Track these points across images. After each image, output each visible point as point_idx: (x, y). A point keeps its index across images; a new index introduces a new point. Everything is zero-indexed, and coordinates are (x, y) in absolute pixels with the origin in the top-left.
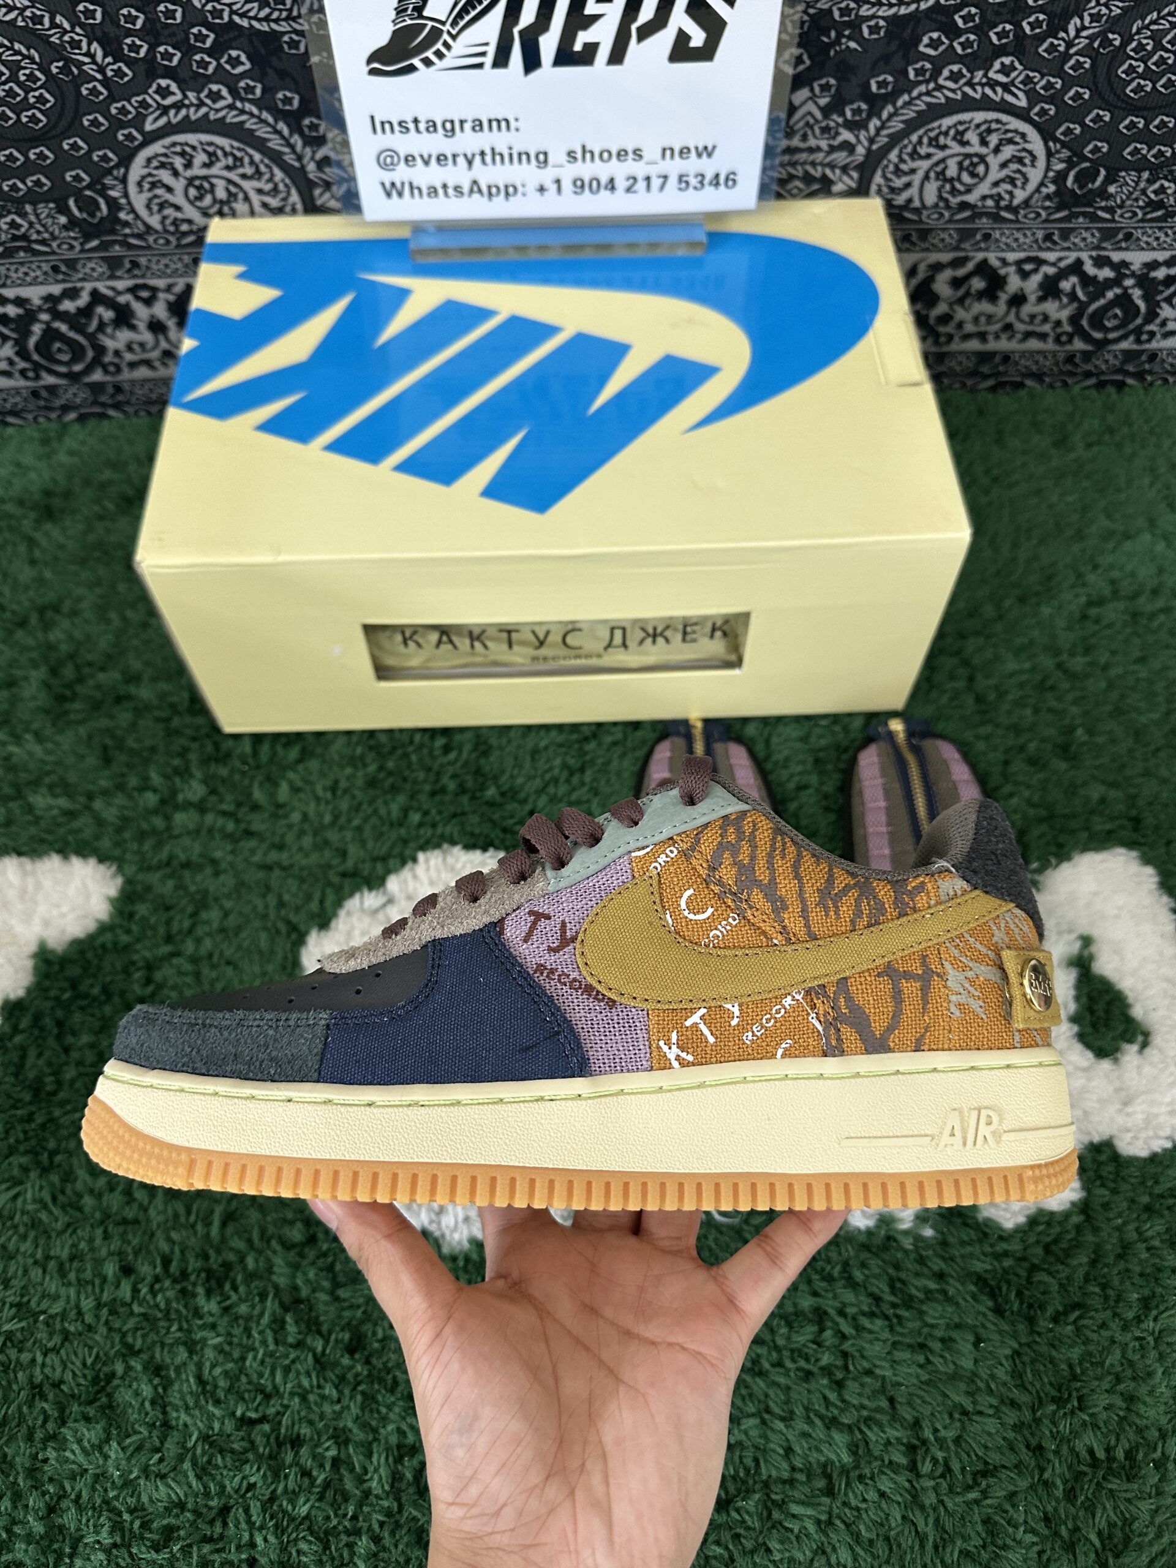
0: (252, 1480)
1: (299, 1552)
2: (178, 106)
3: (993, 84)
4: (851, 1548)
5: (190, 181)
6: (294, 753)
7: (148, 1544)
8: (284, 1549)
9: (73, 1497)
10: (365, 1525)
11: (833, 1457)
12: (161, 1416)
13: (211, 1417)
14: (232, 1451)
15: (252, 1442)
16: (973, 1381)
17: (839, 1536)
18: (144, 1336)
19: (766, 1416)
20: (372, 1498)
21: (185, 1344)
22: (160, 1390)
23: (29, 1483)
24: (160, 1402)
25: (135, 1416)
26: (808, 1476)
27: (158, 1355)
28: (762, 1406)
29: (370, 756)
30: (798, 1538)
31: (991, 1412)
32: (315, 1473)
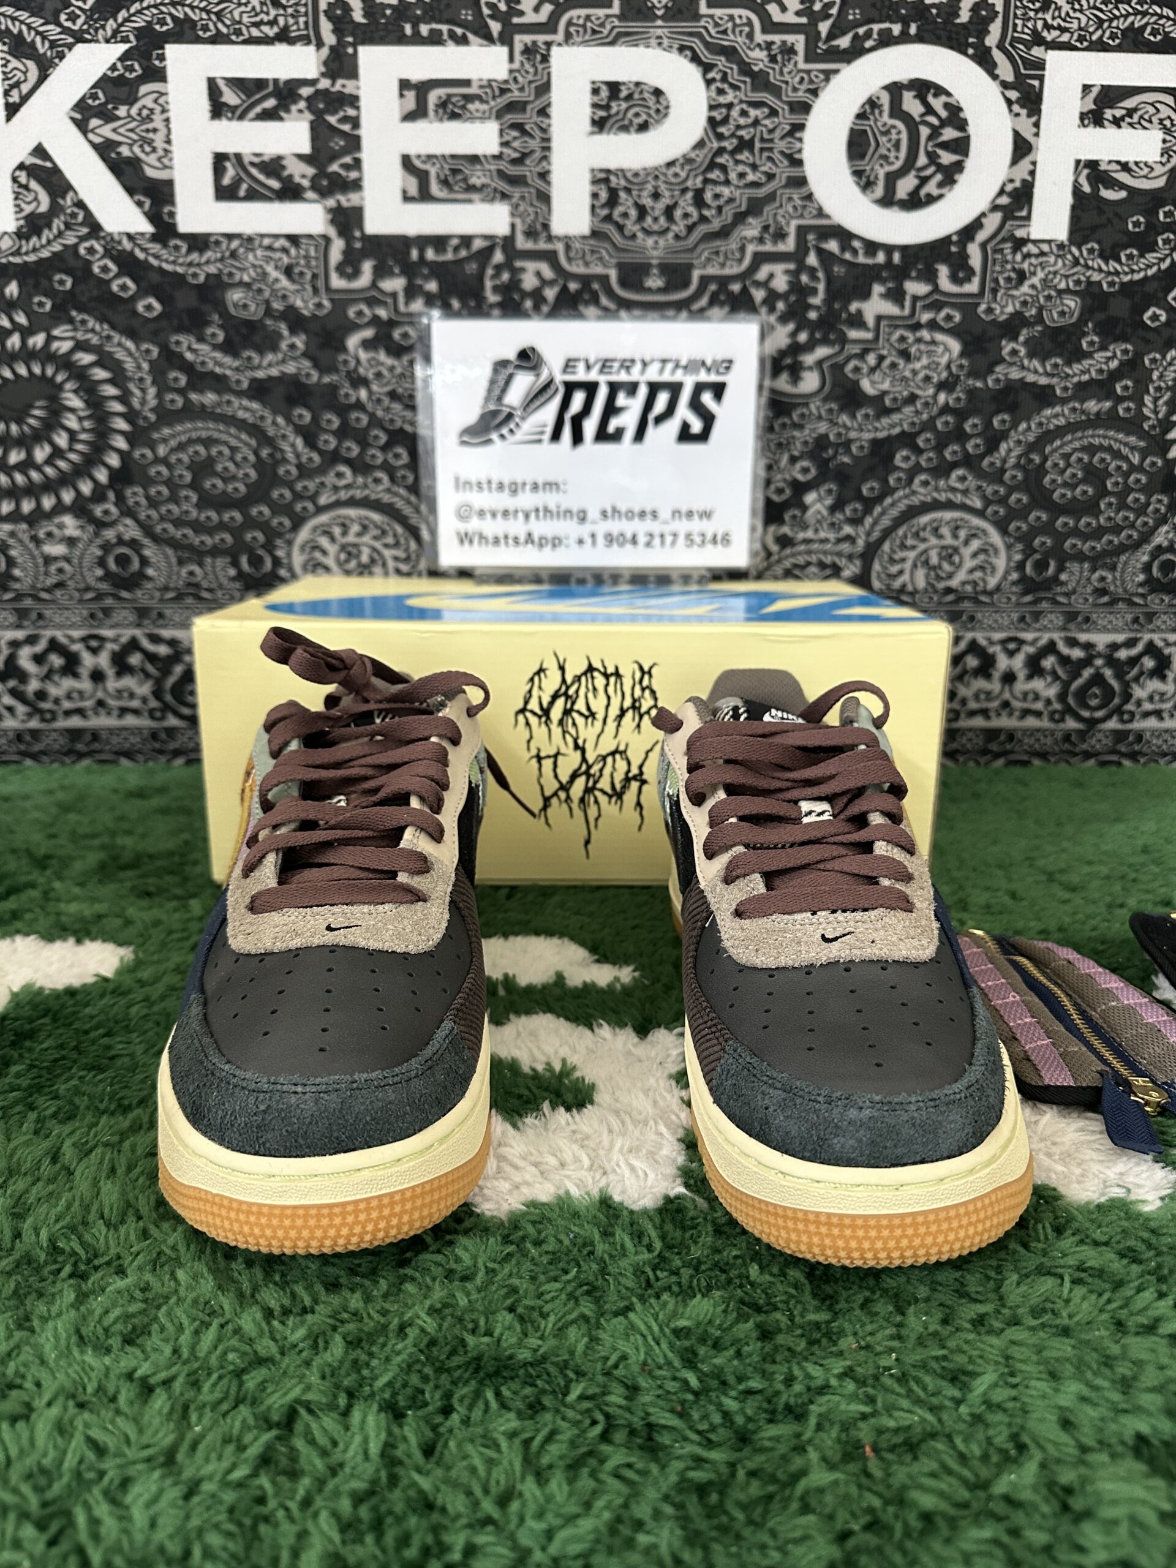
2: (348, 487)
3: (953, 490)
5: (343, 548)
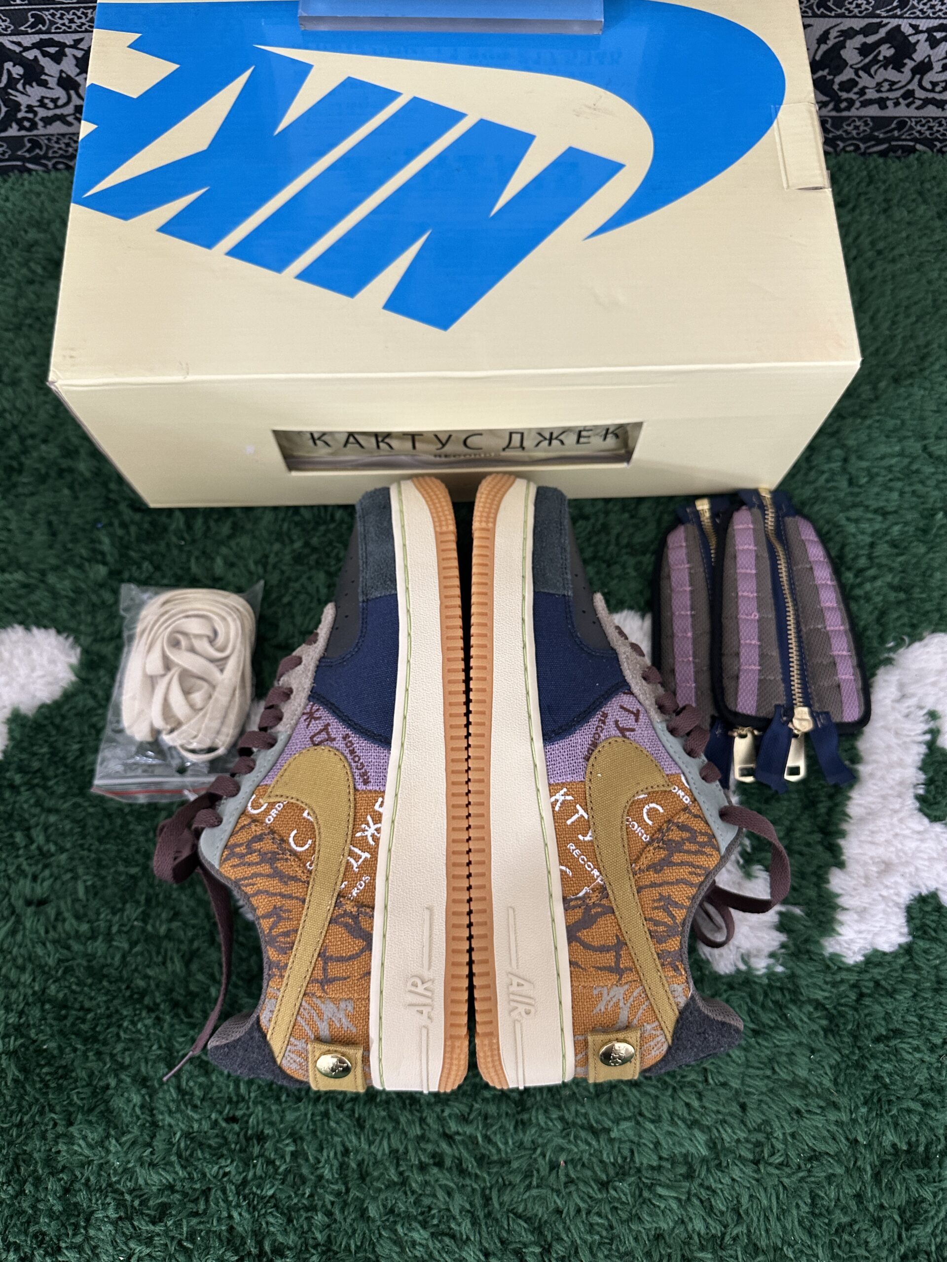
0: (227, 1169)
1: (267, 1223)
4: (704, 1220)
6: (226, 529)
7: (147, 1219)
8: (255, 1221)
9: (83, 1181)
10: (320, 1203)
11: (693, 1150)
12: (149, 1119)
13: (190, 1119)
14: (210, 1146)
15: (225, 1138)
16: (806, 1087)
17: (696, 1210)
18: (131, 1056)
19: (640, 1119)
20: (323, 1182)
21: (165, 1059)
22: (147, 1098)
23: (47, 1171)
24: (148, 1108)
25: (129, 1119)
26: (672, 1165)
27: (143, 1069)
28: (637, 1111)
29: (295, 531)
30: (663, 1212)
31: (818, 1111)
32: (278, 1163)
